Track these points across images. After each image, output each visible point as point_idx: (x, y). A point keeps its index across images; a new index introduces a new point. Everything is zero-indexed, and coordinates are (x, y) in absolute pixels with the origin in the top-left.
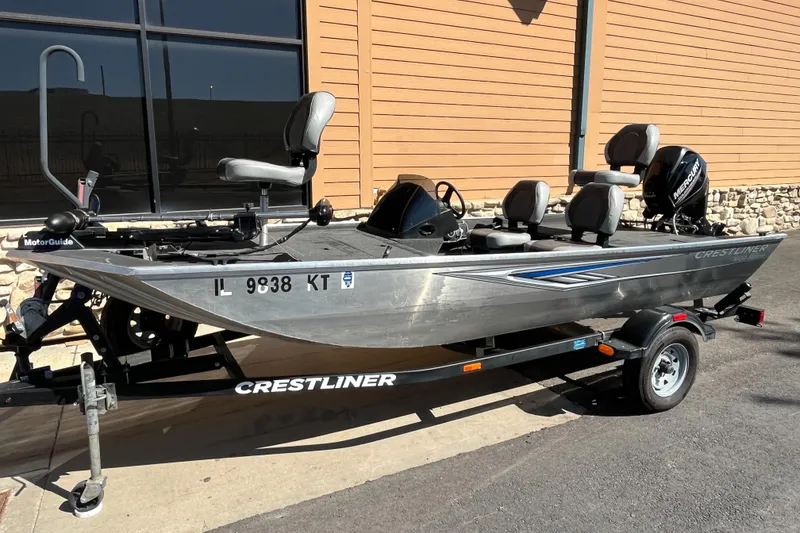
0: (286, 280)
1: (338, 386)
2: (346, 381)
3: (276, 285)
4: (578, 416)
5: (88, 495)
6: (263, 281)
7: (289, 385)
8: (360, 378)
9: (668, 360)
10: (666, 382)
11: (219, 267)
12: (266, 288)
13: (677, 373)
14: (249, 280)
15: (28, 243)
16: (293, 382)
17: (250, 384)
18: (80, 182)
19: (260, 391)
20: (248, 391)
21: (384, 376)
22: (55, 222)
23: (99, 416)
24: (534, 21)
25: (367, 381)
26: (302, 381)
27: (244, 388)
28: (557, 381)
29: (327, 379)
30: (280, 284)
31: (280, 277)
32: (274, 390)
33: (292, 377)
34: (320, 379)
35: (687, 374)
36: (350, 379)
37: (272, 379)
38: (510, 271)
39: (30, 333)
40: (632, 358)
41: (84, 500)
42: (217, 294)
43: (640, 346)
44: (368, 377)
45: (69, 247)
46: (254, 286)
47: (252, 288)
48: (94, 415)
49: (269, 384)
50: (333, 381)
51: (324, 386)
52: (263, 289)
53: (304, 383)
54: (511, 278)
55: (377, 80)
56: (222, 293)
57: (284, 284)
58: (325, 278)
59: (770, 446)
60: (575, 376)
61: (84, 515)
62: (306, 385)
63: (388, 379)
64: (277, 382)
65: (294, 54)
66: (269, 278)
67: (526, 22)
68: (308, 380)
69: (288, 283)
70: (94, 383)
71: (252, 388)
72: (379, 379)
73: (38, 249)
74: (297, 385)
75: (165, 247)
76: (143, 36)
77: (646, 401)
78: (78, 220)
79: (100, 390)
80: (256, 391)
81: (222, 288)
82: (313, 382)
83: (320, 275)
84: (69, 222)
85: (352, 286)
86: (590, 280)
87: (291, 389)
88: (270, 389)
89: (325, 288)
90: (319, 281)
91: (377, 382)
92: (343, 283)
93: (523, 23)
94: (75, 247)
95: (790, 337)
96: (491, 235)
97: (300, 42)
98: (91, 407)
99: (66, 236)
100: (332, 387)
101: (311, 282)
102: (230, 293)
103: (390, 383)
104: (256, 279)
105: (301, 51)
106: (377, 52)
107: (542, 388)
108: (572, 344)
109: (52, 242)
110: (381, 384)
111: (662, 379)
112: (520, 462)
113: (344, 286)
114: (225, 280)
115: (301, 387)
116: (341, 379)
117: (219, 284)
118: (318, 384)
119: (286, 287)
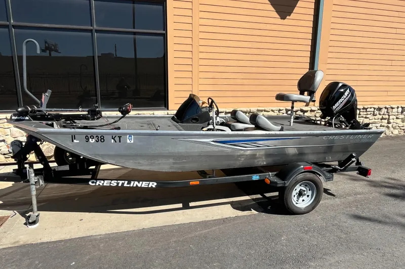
0: (102, 137)
1: (132, 185)
2: (134, 184)
3: (98, 139)
4: (257, 213)
5: (32, 219)
6: (92, 137)
7: (111, 183)
8: (141, 183)
9: (304, 189)
10: (303, 200)
11: (73, 130)
12: (94, 140)
13: (310, 196)
14: (86, 136)
15: (13, 118)
16: (113, 182)
17: (95, 181)
18: (43, 94)
19: (99, 184)
20: (94, 184)
21: (151, 183)
22: (20, 110)
23: (36, 188)
24: (288, 17)
25: (144, 184)
26: (116, 182)
27: (93, 182)
28: (259, 196)
29: (126, 182)
30: (100, 139)
31: (99, 136)
32: (105, 184)
33: (112, 180)
34: (123, 182)
35: (315, 198)
36: (136, 183)
37: (104, 180)
38: (212, 140)
39: (15, 154)
40: (278, 186)
41: (30, 221)
42: (73, 141)
43: (283, 181)
44: (144, 183)
45: (27, 120)
46: (88, 139)
47: (88, 140)
48: (33, 188)
49: (102, 182)
50: (129, 183)
51: (126, 185)
52: (92, 140)
53: (117, 183)
54: (213, 143)
55: (202, 49)
56: (75, 141)
57: (102, 139)
58: (120, 137)
59: (343, 236)
60: (268, 195)
61: (30, 227)
62: (118, 184)
63: (153, 185)
64: (106, 181)
65: (162, 38)
66: (95, 136)
67: (283, 18)
68: (119, 182)
69: (103, 139)
70: (33, 175)
71: (96, 183)
72: (149, 184)
73: (17, 120)
74: (114, 183)
75: (69, 122)
76: (94, 31)
77: (288, 208)
78: (30, 109)
79: (36, 178)
80: (97, 184)
81: (75, 139)
82: (121, 182)
83: (117, 136)
84: (26, 110)
85: (132, 142)
86: (258, 147)
87: (111, 185)
88: (103, 184)
89: (120, 142)
90: (117, 139)
91: (148, 185)
92: (128, 140)
93: (281, 19)
94: (29, 120)
95: (399, 187)
96: (233, 124)
97: (164, 32)
98: (32, 184)
99: (26, 116)
100: (129, 185)
101: (114, 139)
102: (78, 141)
103: (154, 186)
104: (89, 136)
105: (165, 36)
106: (202, 35)
107: (250, 198)
108: (252, 178)
109: (21, 118)
110: (150, 186)
111: (301, 199)
112: (214, 228)
113: (128, 141)
114: (76, 136)
115: (115, 184)
116: (132, 182)
117: (73, 137)
118: (123, 184)
119: (102, 140)
